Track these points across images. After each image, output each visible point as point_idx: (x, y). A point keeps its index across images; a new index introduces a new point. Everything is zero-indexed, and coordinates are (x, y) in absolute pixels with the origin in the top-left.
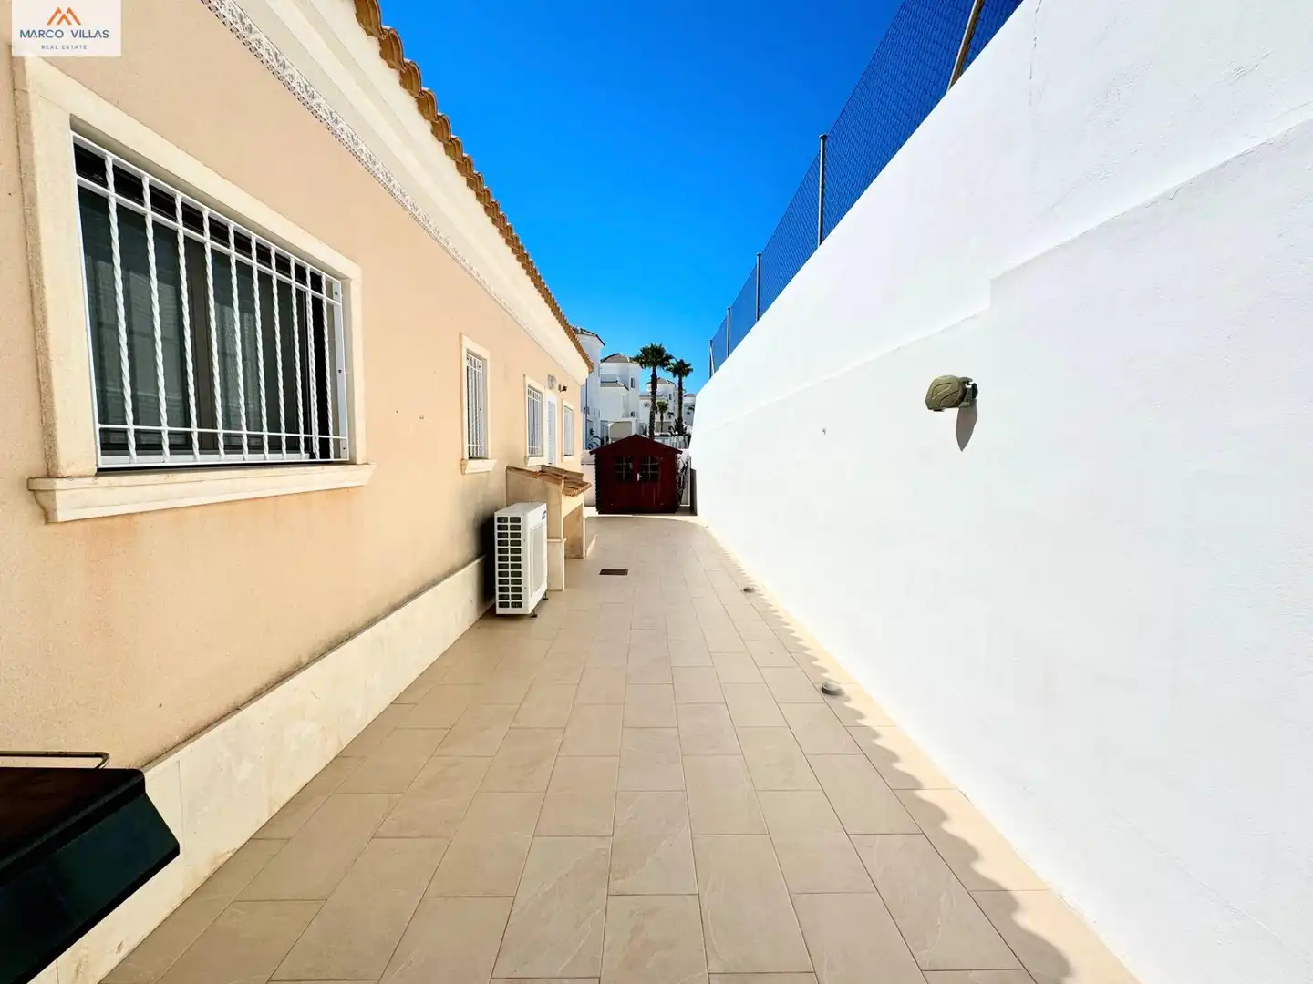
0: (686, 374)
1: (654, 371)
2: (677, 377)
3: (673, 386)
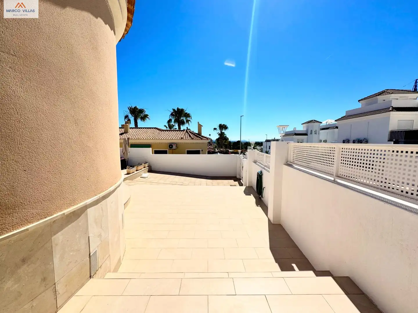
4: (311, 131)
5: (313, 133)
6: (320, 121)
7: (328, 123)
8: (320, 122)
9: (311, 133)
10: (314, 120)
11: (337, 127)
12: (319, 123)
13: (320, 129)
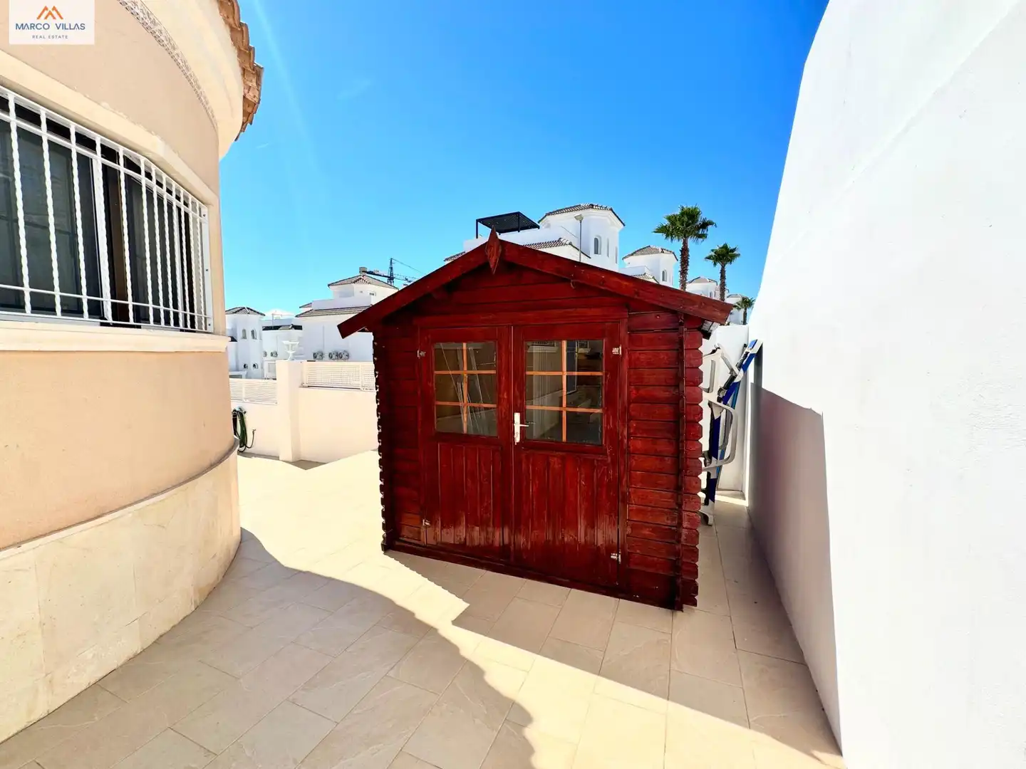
0: (730, 261)
1: (685, 243)
2: (719, 266)
3: (715, 284)
4: (244, 331)
5: (249, 335)
6: (261, 312)
7: (275, 316)
8: (262, 314)
9: (245, 337)
10: (248, 308)
11: (299, 328)
12: (259, 316)
13: (262, 329)
